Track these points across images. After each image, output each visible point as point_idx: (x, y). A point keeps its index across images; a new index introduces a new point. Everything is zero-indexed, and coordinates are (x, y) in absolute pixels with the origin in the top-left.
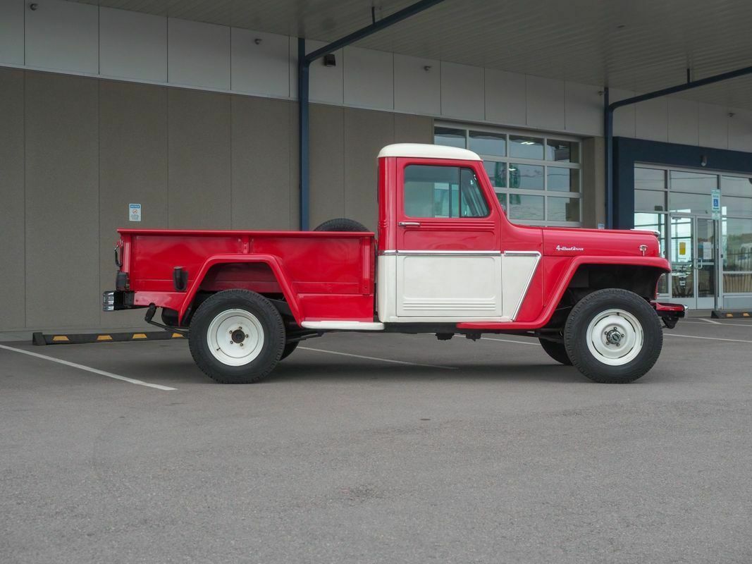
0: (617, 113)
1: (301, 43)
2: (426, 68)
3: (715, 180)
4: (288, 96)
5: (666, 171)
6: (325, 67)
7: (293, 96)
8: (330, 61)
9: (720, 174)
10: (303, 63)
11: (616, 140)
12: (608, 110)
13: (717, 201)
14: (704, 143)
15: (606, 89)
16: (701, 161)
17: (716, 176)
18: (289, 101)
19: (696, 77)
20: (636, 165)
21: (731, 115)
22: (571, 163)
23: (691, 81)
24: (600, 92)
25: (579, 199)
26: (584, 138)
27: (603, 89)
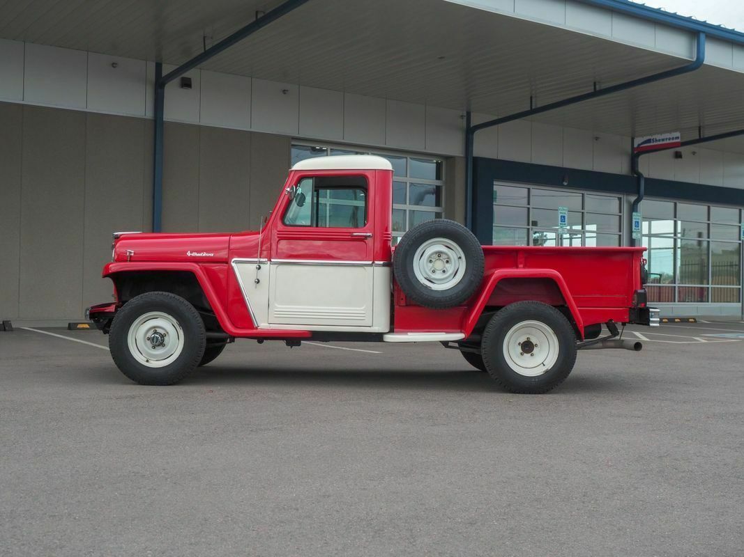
0: (478, 136)
1: (159, 67)
2: (284, 91)
3: (581, 198)
4: (144, 114)
5: (529, 189)
6: (182, 89)
7: (149, 115)
8: (186, 84)
9: (585, 192)
10: (160, 85)
11: (476, 159)
12: (469, 132)
13: (564, 217)
14: (568, 164)
15: (469, 114)
16: (563, 181)
17: (581, 195)
18: (145, 120)
19: (539, 103)
20: (495, 183)
21: (597, 139)
22: (437, 181)
23: (533, 107)
24: (462, 116)
25: (441, 213)
26: (447, 158)
27: (465, 114)
